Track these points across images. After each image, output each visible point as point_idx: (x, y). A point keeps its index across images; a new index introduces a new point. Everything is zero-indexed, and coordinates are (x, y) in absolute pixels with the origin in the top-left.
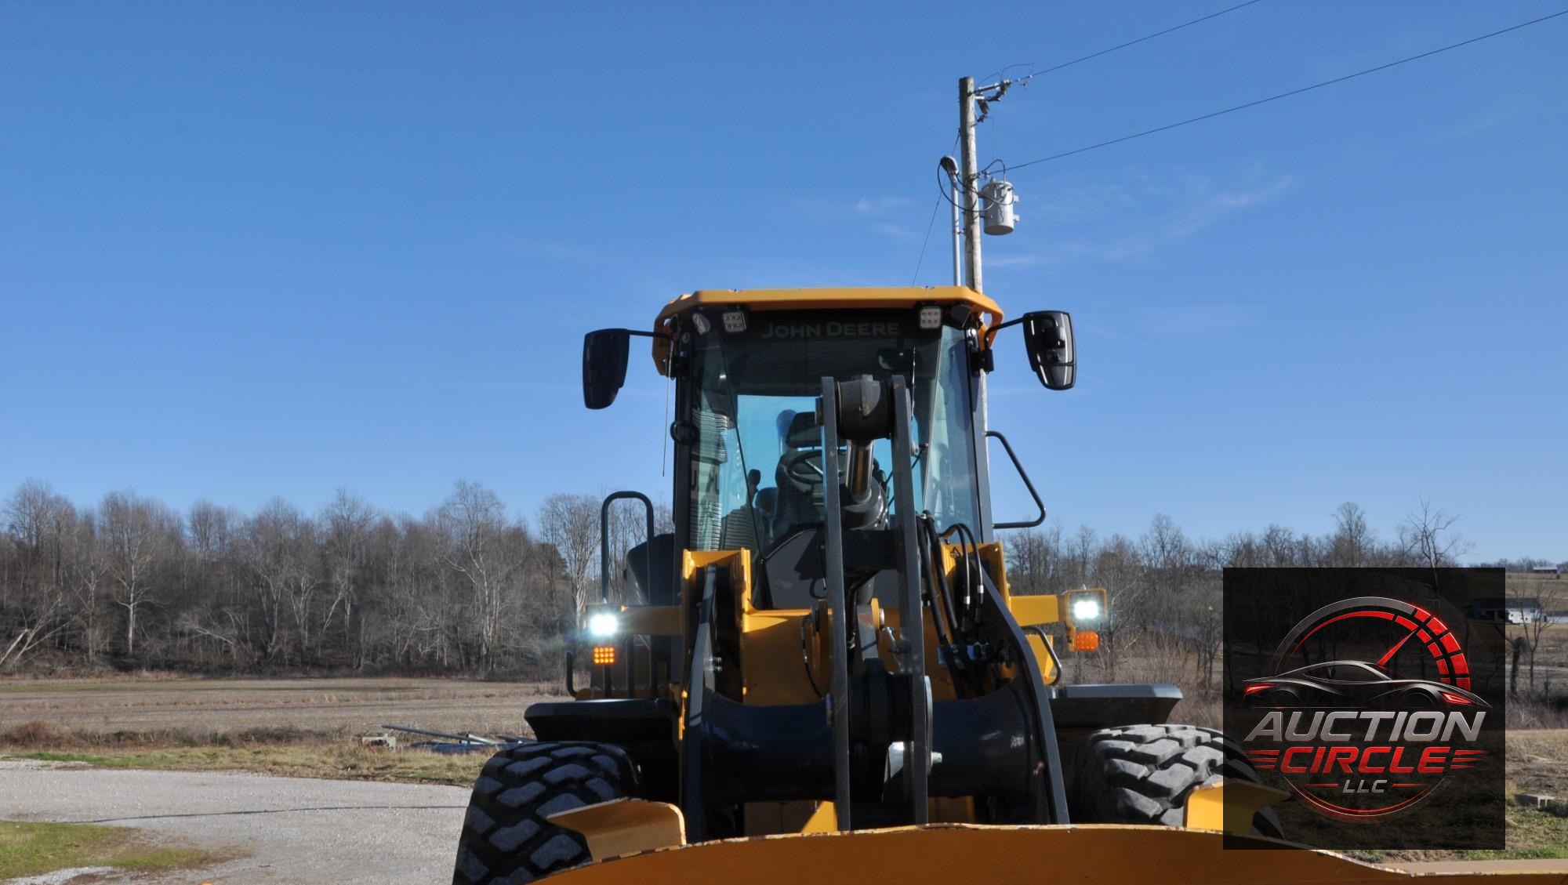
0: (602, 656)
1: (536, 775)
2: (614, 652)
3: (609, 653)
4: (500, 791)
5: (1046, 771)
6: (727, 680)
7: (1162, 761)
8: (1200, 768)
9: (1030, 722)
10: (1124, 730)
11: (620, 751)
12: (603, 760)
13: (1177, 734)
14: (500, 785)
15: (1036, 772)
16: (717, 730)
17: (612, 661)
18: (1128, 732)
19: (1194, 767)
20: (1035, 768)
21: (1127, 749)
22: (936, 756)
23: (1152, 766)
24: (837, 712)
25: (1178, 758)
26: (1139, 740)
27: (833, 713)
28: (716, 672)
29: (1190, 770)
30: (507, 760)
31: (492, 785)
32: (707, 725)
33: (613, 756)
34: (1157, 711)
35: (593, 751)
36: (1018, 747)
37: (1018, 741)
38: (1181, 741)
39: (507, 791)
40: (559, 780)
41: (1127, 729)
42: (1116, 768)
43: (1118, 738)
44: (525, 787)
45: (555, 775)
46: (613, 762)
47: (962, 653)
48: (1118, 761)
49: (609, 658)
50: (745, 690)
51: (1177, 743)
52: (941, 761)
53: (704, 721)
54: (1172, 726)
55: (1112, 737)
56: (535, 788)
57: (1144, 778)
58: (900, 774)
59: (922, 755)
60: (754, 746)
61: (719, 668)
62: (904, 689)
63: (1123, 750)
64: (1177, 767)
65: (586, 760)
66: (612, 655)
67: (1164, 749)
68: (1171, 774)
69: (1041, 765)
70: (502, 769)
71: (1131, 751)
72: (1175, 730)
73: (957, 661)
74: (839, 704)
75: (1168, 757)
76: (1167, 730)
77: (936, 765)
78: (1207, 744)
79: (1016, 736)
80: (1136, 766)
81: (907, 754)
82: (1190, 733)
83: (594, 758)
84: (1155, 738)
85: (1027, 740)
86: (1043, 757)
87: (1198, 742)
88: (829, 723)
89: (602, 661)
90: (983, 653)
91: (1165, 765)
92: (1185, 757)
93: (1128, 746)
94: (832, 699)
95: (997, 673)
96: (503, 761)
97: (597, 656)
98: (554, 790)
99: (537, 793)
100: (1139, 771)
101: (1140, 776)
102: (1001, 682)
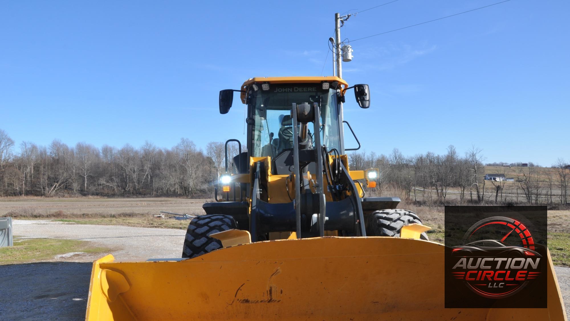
0: (226, 189)
1: (206, 224)
2: (229, 188)
3: (228, 188)
4: (196, 229)
5: (359, 223)
6: (264, 195)
7: (394, 220)
8: (405, 222)
9: (355, 208)
10: (383, 211)
11: (232, 217)
12: (226, 220)
13: (399, 212)
14: (195, 227)
15: (357, 223)
16: (261, 211)
17: (229, 190)
18: (384, 211)
19: (404, 221)
20: (356, 222)
21: (384, 216)
22: (327, 218)
23: (391, 221)
24: (297, 205)
25: (399, 219)
26: (387, 214)
27: (296, 205)
28: (260, 193)
29: (402, 222)
30: (198, 220)
31: (193, 227)
32: (258, 209)
33: (229, 219)
34: (393, 205)
35: (223, 217)
36: (351, 216)
37: (351, 214)
38: (400, 214)
39: (198, 229)
40: (213, 226)
41: (384, 210)
42: (380, 222)
43: (381, 213)
44: (203, 228)
45: (212, 224)
46: (229, 220)
47: (335, 188)
48: (381, 220)
49: (228, 189)
50: (269, 199)
51: (399, 215)
52: (328, 220)
53: (257, 208)
54: (397, 210)
55: (380, 213)
56: (206, 228)
57: (389, 225)
58: (316, 224)
59: (322, 218)
60: (272, 216)
61: (261, 192)
62: (317, 198)
63: (383, 217)
64: (398, 221)
65: (221, 220)
66: (229, 189)
67: (395, 216)
68: (397, 223)
69: (358, 221)
70: (196, 222)
71: (385, 217)
72: (398, 211)
73: (333, 190)
74: (297, 202)
75: (396, 219)
76: (396, 211)
77: (327, 221)
78: (407, 215)
79: (351, 212)
80: (386, 221)
81: (318, 218)
82: (403, 212)
83: (223, 219)
84: (392, 213)
85: (354, 213)
86: (359, 218)
87: (405, 214)
88: (294, 208)
89: (226, 190)
90: (341, 188)
91: (395, 221)
92: (401, 219)
93: (384, 215)
94: (295, 201)
95: (345, 193)
96: (196, 220)
97: (224, 189)
98: (211, 229)
99: (207, 229)
100: (387, 223)
101: (387, 224)
102: (347, 196)
